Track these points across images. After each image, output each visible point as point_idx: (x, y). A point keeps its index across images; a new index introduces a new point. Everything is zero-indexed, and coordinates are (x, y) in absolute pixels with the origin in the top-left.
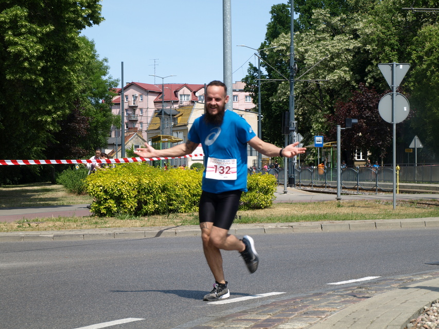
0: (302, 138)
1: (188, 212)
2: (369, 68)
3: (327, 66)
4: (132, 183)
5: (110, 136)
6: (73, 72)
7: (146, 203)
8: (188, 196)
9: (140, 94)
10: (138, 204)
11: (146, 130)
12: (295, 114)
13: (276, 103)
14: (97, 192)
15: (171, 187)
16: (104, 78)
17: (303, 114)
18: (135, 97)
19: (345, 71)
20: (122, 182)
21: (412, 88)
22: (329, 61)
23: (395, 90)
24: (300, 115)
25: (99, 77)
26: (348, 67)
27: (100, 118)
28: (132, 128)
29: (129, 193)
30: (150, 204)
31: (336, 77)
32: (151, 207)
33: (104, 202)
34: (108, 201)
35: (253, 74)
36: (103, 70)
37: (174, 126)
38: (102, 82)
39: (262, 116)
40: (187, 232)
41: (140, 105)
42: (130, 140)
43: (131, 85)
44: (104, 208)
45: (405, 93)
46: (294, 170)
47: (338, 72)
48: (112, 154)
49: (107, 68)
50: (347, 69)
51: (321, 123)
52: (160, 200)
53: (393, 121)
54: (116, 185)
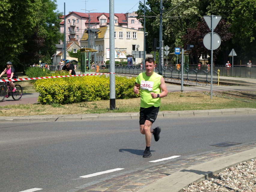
0: (168, 48)
1: (93, 101)
2: (209, 7)
3: (184, 5)
4: (61, 86)
5: (60, 44)
6: (31, 16)
7: (69, 96)
8: (93, 92)
9: (77, 18)
10: (64, 97)
11: (80, 40)
12: (166, 33)
13: (155, 26)
14: (41, 90)
15: (83, 87)
16: (55, 11)
17: (171, 33)
18: (74, 21)
19: (194, 9)
20: (55, 85)
21: (233, 20)
22: (185, 3)
23: (213, 31)
24: (169, 34)
25: (51, 11)
26: (196, 6)
27: (52, 34)
28: (72, 39)
29: (59, 91)
30: (71, 97)
31: (190, 12)
32: (72, 99)
33: (45, 96)
34: (48, 96)
35: (142, 9)
36: (54, 6)
37: (97, 38)
38: (53, 14)
39: (147, 33)
40: (88, 118)
41: (77, 25)
42: (71, 46)
43: (71, 13)
44: (45, 99)
45: (228, 22)
46: (162, 69)
47: (191, 9)
48: (60, 54)
49: (56, 5)
50: (196, 7)
51: (180, 38)
52: (77, 95)
53: (211, 49)
54: (52, 86)
